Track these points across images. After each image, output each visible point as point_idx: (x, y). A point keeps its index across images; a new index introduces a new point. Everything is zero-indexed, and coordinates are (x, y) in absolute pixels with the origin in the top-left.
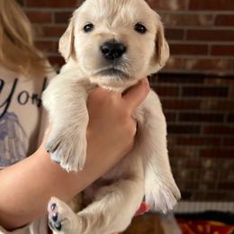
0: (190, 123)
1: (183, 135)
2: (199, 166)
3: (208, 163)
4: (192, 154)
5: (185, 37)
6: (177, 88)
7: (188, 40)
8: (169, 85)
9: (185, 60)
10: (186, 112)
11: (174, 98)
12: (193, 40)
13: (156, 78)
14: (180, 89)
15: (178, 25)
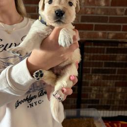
0: (110, 68)
2: (115, 91)
3: (120, 90)
4: (111, 85)
5: (108, 21)
6: (104, 49)
7: (110, 22)
8: (99, 47)
9: (108, 33)
10: (108, 61)
11: (102, 54)
12: (113, 23)
13: (92, 43)
14: (105, 49)
15: (104, 14)
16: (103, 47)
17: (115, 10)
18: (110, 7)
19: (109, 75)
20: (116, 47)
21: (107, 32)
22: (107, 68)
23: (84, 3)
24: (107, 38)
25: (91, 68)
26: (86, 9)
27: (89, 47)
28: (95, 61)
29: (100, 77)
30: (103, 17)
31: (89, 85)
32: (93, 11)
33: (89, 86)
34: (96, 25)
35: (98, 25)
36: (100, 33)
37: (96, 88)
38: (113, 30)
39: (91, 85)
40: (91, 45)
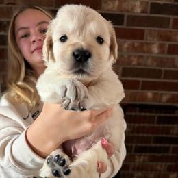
0: (163, 145)
1: (157, 155)
5: (162, 76)
6: (154, 117)
7: (164, 78)
8: (148, 114)
9: (162, 94)
10: (160, 135)
11: (152, 125)
12: (169, 79)
13: (138, 108)
14: (156, 118)
15: (158, 66)
16: (153, 114)
17: (173, 59)
18: (165, 56)
19: (160, 155)
20: (172, 115)
21: (160, 92)
22: (158, 145)
23: (128, 48)
24: (160, 102)
25: (134, 145)
26: (129, 57)
27: (133, 114)
28: (141, 135)
29: (146, 158)
30: (154, 70)
31: (130, 169)
32: (141, 60)
33: (131, 171)
34: (143, 82)
35: (147, 82)
36: (150, 94)
37: (140, 174)
38: (169, 90)
39: (134, 170)
40: (135, 111)
